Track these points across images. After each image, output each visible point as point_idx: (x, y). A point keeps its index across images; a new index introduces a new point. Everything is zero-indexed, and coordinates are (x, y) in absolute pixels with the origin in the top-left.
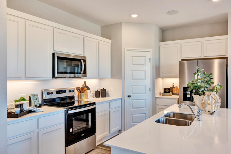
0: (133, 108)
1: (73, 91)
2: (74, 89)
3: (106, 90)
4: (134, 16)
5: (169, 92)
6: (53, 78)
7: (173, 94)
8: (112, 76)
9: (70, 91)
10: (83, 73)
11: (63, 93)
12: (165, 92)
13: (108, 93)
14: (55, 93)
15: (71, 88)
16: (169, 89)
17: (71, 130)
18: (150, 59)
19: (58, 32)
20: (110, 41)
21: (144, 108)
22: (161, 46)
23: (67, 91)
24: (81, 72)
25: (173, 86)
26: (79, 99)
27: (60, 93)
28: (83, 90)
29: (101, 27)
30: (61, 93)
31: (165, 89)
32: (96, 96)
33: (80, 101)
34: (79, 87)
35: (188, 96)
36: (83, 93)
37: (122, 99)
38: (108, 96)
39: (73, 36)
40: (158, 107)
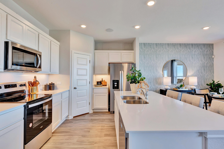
0: (78, 97)
1: (25, 85)
2: (26, 83)
3: (54, 84)
4: (83, 26)
5: (100, 84)
6: (4, 70)
7: (103, 85)
8: (60, 72)
9: (21, 85)
10: (39, 68)
11: (13, 87)
12: (98, 84)
13: (56, 87)
14: (3, 87)
15: (23, 82)
16: (100, 82)
17: (31, 125)
18: (90, 61)
19: (12, 20)
20: (59, 43)
21: (85, 96)
22: (95, 53)
23: (18, 86)
24: (37, 66)
25: (102, 80)
26: (31, 93)
27: (9, 88)
28: (36, 84)
29: (49, 30)
30: (11, 88)
31: (98, 82)
32: (45, 90)
33: (32, 95)
34: (31, 82)
35: (116, 86)
36: (35, 87)
37: (69, 90)
38: (57, 89)
39: (28, 30)
40: (95, 94)
